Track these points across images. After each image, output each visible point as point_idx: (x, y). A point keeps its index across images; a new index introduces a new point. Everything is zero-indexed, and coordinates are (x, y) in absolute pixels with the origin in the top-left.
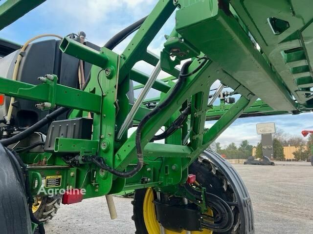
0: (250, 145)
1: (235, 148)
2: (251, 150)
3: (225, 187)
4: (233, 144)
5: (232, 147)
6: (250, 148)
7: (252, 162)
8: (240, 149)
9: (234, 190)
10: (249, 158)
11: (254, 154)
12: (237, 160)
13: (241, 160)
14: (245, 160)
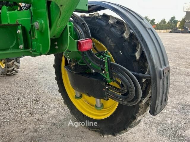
0: (176, 20)
1: (165, 22)
2: (176, 24)
3: (137, 55)
4: (164, 19)
5: (163, 21)
6: (176, 22)
7: (176, 31)
8: (168, 23)
9: (148, 59)
10: (174, 29)
11: (178, 26)
12: (165, 30)
13: (168, 30)
14: (170, 30)
